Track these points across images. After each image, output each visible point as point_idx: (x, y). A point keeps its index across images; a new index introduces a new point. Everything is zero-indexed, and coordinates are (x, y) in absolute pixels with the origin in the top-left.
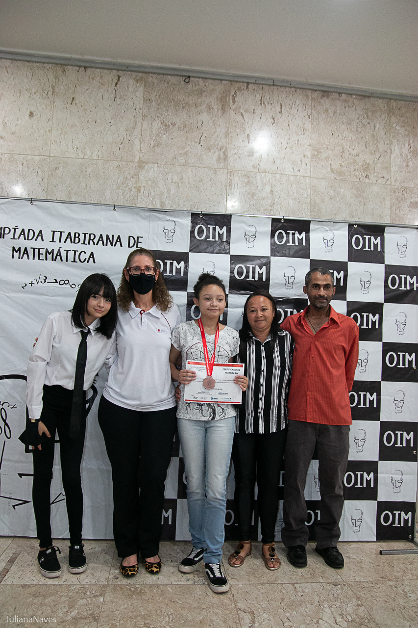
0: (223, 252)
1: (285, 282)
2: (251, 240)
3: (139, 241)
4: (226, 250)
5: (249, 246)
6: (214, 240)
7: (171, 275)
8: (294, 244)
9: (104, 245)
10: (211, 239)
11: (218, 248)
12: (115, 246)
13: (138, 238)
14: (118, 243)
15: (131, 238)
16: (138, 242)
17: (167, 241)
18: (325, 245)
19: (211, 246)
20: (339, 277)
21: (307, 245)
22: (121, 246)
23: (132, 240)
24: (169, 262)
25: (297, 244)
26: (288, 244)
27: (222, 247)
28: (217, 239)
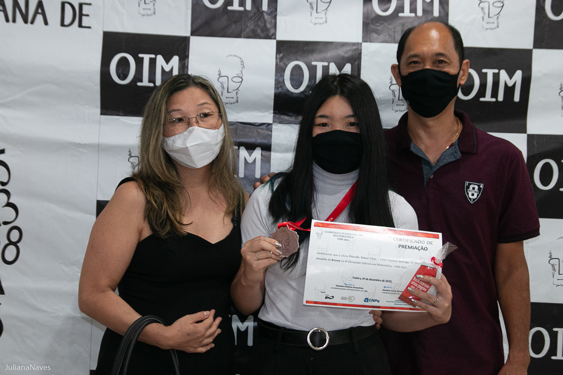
0: (262, 35)
1: (392, 97)
2: (322, 6)
3: (84, 12)
4: (268, 30)
5: (317, 21)
6: (242, 9)
7: (152, 85)
8: (413, 15)
9: (7, 20)
10: (236, 7)
11: (251, 25)
12: (32, 23)
13: (81, 5)
14: (40, 17)
15: (67, 6)
16: (81, 15)
17: (144, 12)
18: (481, 14)
19: (236, 22)
20: (510, 84)
21: (442, 14)
22: (46, 23)
23: (68, 10)
24: (146, 58)
25: (420, 13)
26: (400, 15)
27: (259, 23)
28: (249, 6)
